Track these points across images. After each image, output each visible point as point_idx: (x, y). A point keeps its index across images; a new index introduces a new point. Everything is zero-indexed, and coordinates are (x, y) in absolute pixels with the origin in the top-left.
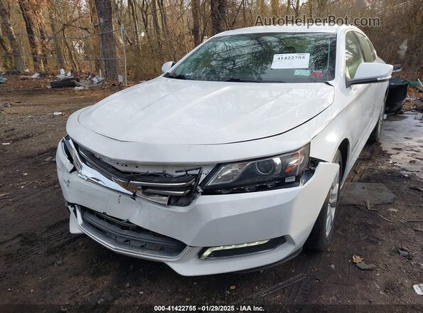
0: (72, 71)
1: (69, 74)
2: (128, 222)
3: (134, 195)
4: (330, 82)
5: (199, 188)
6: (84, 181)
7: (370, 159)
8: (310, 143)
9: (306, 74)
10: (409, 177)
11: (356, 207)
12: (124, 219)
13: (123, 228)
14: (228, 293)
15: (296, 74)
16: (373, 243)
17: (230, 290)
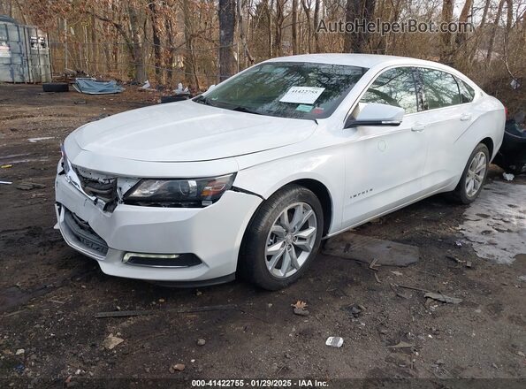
0: (189, 87)
1: (186, 89)
2: (87, 223)
3: (96, 201)
4: (318, 120)
5: (121, 197)
6: (67, 184)
7: (437, 221)
8: (236, 173)
9: (308, 109)
10: (460, 247)
11: (359, 263)
12: (86, 220)
13: (82, 227)
14: (154, 303)
15: (298, 109)
16: (336, 295)
17: (157, 301)
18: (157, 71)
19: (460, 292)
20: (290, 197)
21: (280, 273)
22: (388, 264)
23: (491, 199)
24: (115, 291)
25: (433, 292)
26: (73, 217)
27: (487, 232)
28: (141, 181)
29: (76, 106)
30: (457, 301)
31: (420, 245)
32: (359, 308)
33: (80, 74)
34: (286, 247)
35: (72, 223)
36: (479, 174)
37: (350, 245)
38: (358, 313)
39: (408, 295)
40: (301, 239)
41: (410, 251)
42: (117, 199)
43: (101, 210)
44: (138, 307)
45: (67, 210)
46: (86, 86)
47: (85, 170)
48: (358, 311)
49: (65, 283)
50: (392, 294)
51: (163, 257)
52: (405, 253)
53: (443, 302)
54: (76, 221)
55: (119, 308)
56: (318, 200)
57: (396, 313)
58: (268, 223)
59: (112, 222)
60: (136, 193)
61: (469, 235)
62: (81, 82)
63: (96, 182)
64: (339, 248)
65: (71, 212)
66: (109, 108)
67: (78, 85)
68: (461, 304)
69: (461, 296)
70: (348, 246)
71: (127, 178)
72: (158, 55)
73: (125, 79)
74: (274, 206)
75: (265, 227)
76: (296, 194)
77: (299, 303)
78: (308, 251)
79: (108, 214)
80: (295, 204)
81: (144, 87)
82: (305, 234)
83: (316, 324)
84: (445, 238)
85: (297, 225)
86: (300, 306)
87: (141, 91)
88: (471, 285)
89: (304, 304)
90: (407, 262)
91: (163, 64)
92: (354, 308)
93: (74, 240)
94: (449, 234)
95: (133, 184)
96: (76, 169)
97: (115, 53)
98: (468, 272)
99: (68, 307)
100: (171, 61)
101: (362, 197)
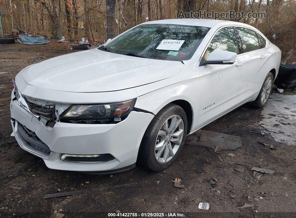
0: (89, 40)
1: (87, 41)
2: (34, 133)
3: (39, 118)
4: (184, 61)
5: (58, 117)
6: (19, 107)
7: (246, 119)
8: (136, 99)
9: (175, 54)
10: (264, 135)
11: (207, 149)
12: (33, 130)
13: (30, 136)
14: (83, 185)
15: (169, 54)
16: (198, 173)
17: (85, 184)
18: (69, 31)
19: (271, 166)
20: (169, 112)
21: (163, 160)
22: (225, 149)
23: (274, 105)
24: (55, 178)
25: (256, 166)
26: (24, 129)
27: (276, 125)
28: (71, 106)
29: (20, 53)
30: (272, 172)
31: (241, 135)
32: (214, 180)
33: (21, 32)
34: (166, 143)
35: (23, 133)
36: (267, 90)
37: (200, 137)
38: (214, 184)
39: (241, 169)
40: (175, 137)
41: (236, 139)
42: (55, 119)
43: (43, 125)
44: (72, 189)
45: (19, 124)
46: (25, 40)
47: (31, 98)
48: (214, 183)
49: (20, 174)
50: (232, 170)
51: (89, 156)
52: (234, 141)
53: (263, 173)
54: (25, 131)
55: (59, 190)
56: (184, 113)
57: (237, 182)
58: (156, 130)
59: (53, 134)
60: (68, 114)
61: (267, 127)
62: (22, 37)
63: (40, 107)
64: (194, 140)
65: (22, 125)
66: (41, 54)
67: (20, 39)
68: (275, 174)
69: (273, 169)
70: (199, 138)
71: (61, 104)
72: (69, 21)
73: (49, 35)
74: (160, 119)
75: (155, 132)
76: (172, 110)
77: (176, 179)
78: (178, 144)
79: (49, 128)
80: (172, 116)
81: (62, 40)
82: (177, 134)
83: (190, 194)
84: (254, 130)
85: (173, 129)
86: (177, 181)
87: (60, 42)
88: (276, 161)
89: (179, 180)
90: (237, 147)
91: (72, 26)
92: (211, 181)
93: (26, 145)
94: (255, 127)
95: (66, 108)
96: (25, 97)
97: (42, 20)
98: (273, 152)
99: (24, 192)
100: (77, 24)
101: (209, 108)
